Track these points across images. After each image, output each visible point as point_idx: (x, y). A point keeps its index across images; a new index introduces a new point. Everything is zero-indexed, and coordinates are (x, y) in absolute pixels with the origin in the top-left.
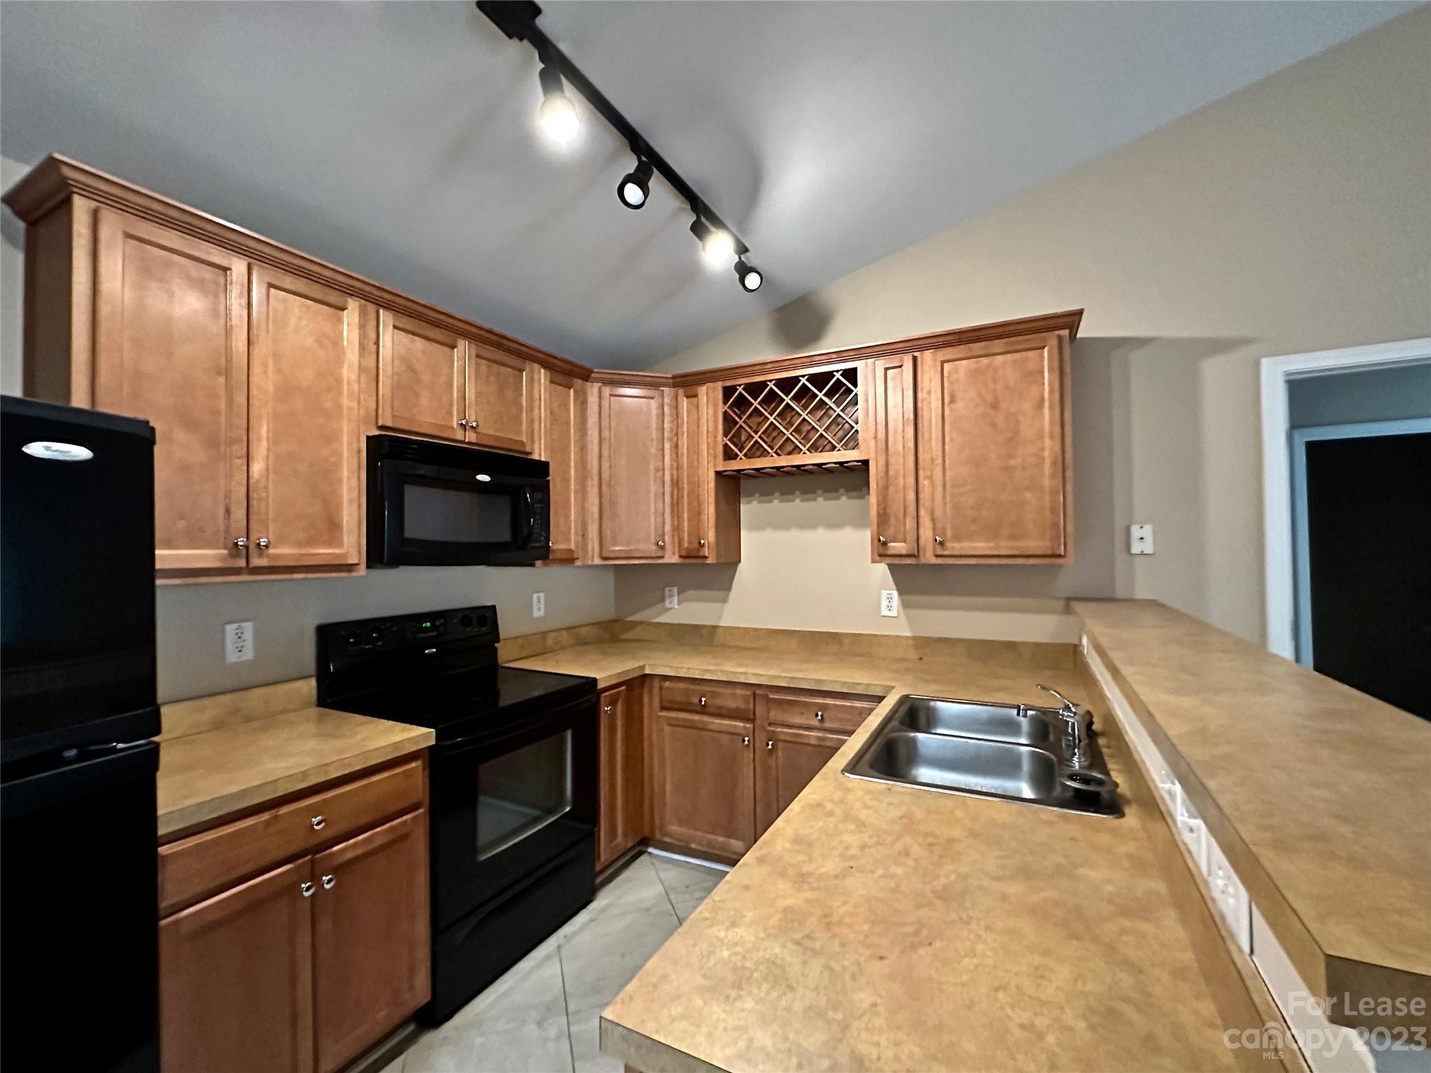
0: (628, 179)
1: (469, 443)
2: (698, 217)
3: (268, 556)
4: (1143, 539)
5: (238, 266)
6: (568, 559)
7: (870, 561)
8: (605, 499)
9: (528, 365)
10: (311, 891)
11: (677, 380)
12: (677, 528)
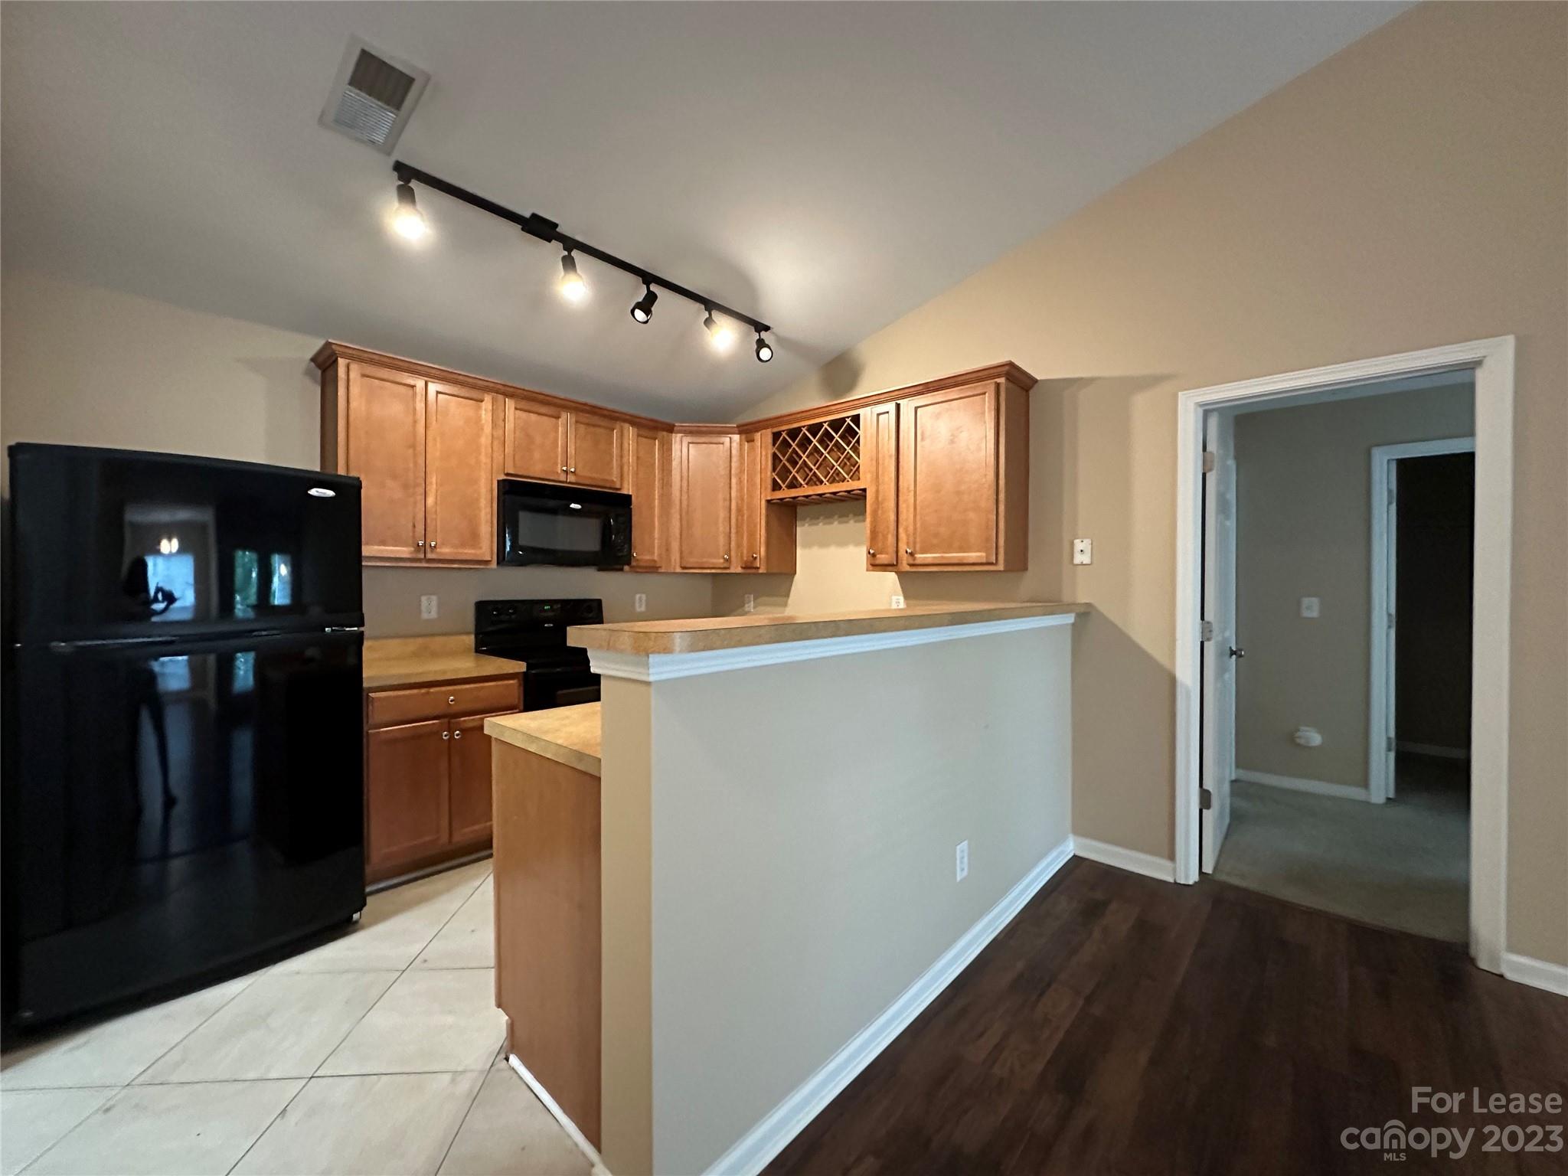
0: (639, 306)
1: (570, 483)
2: (710, 314)
3: (437, 553)
4: (1083, 552)
5: (420, 383)
6: (652, 569)
7: (865, 569)
8: (684, 523)
9: (618, 425)
10: (448, 737)
11: (741, 429)
12: (739, 546)
